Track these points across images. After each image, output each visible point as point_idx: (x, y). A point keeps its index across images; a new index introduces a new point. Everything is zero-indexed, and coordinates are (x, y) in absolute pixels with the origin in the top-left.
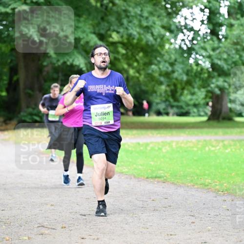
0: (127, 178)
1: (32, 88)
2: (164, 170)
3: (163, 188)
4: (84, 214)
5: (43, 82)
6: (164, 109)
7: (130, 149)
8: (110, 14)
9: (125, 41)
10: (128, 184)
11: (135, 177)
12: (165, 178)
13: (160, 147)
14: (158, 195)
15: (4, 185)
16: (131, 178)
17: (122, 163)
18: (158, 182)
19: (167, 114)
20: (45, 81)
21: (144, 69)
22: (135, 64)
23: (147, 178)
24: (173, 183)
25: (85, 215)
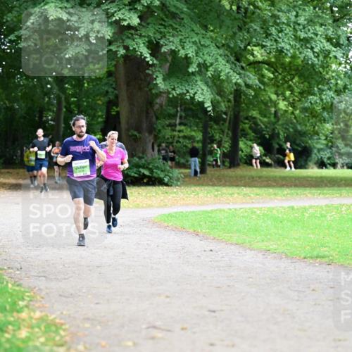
0: (275, 258)
1: (138, 129)
2: (329, 247)
3: (328, 272)
4: (213, 309)
5: (154, 119)
6: (329, 158)
7: (280, 216)
8: (251, 22)
9: (273, 60)
10: (277, 267)
11: (287, 256)
12: (331, 258)
13: (323, 212)
14: (321, 283)
15: (98, 267)
16: (282, 258)
17: (269, 237)
18: (321, 264)
19: (334, 165)
20: (157, 118)
21: (300, 100)
22: (288, 93)
23: (305, 258)
24: (342, 265)
25: (214, 311)
